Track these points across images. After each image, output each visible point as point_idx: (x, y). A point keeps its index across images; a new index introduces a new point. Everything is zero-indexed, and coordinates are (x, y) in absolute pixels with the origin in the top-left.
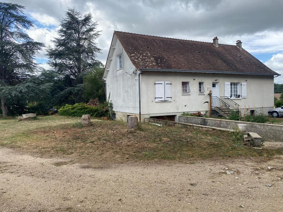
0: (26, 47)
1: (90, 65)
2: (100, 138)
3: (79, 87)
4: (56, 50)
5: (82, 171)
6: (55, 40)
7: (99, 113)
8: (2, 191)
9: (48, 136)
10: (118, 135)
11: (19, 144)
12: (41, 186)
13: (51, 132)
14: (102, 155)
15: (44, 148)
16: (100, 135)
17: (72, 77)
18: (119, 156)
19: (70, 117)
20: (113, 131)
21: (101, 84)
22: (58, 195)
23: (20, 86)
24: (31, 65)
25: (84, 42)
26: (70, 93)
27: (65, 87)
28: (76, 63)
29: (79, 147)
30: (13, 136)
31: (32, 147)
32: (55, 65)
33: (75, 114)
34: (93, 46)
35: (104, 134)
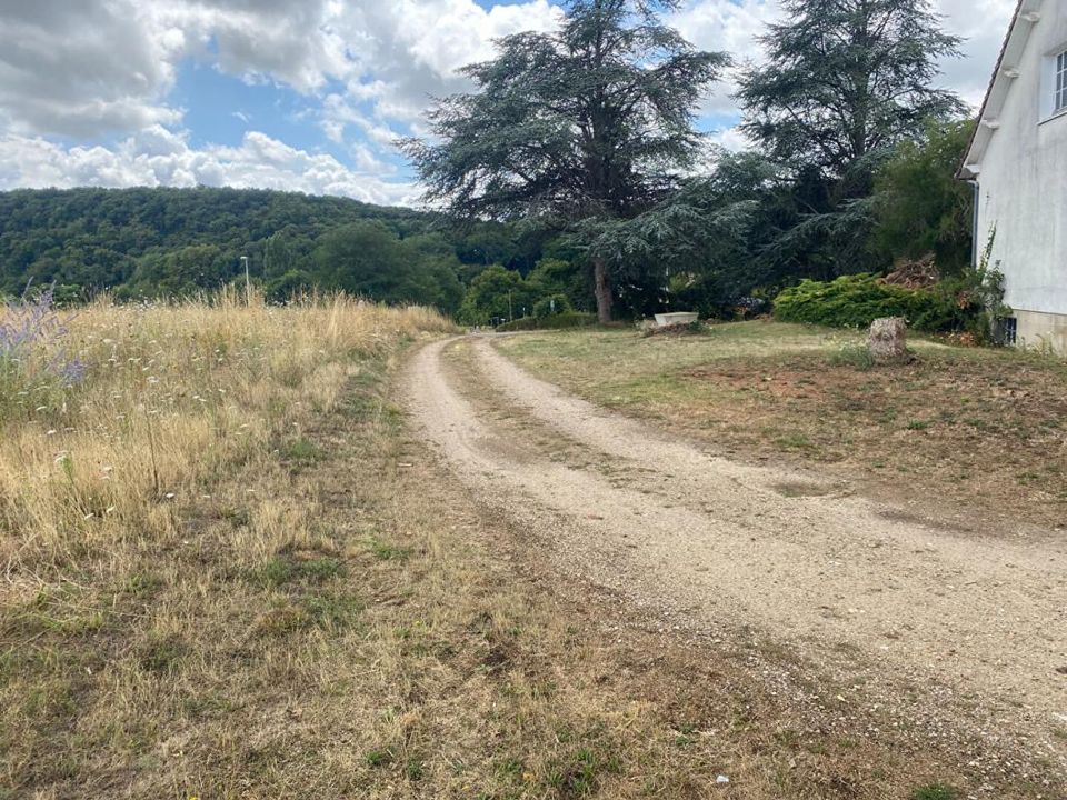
0: (671, 78)
1: (905, 114)
2: (951, 415)
3: (853, 210)
4: (773, 71)
5: (883, 529)
6: (769, 32)
7: (935, 317)
8: (626, 540)
9: (744, 389)
10: (1036, 410)
11: (654, 406)
12: (741, 551)
13: (753, 376)
14: (966, 482)
15: (736, 430)
16: (952, 404)
17: (827, 172)
18: (1049, 497)
19: (818, 328)
20: (1009, 392)
21: (951, 194)
22: (800, 593)
23: (649, 219)
24: (683, 142)
25: (886, 20)
26: (819, 236)
27: (800, 215)
28: (847, 116)
29: (865, 441)
30: (634, 379)
31: (696, 422)
32: (766, 131)
33: (838, 319)
34: (922, 31)
35: (967, 401)
